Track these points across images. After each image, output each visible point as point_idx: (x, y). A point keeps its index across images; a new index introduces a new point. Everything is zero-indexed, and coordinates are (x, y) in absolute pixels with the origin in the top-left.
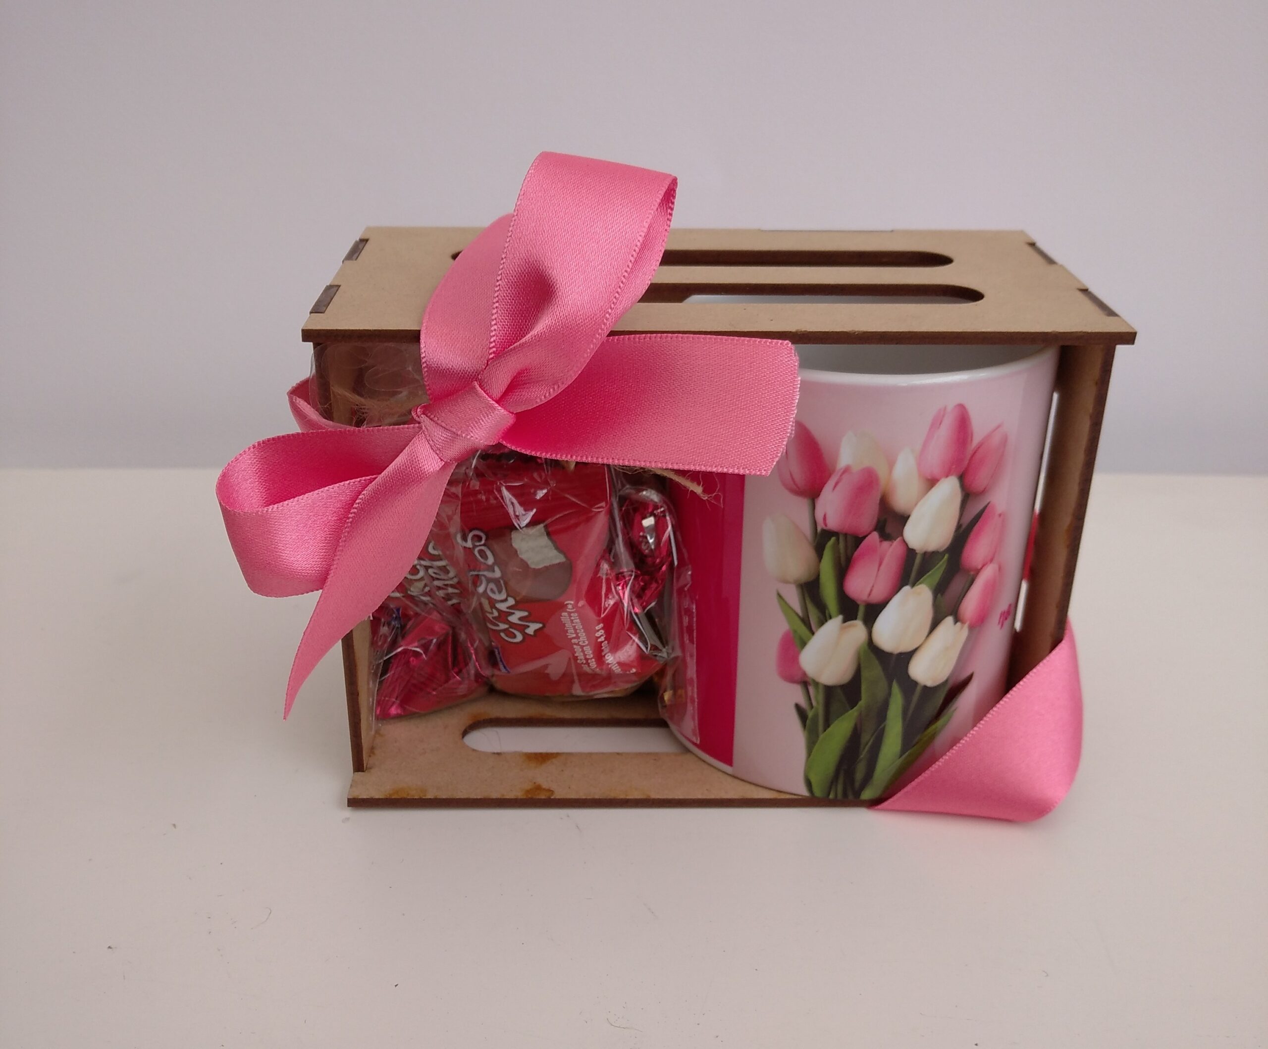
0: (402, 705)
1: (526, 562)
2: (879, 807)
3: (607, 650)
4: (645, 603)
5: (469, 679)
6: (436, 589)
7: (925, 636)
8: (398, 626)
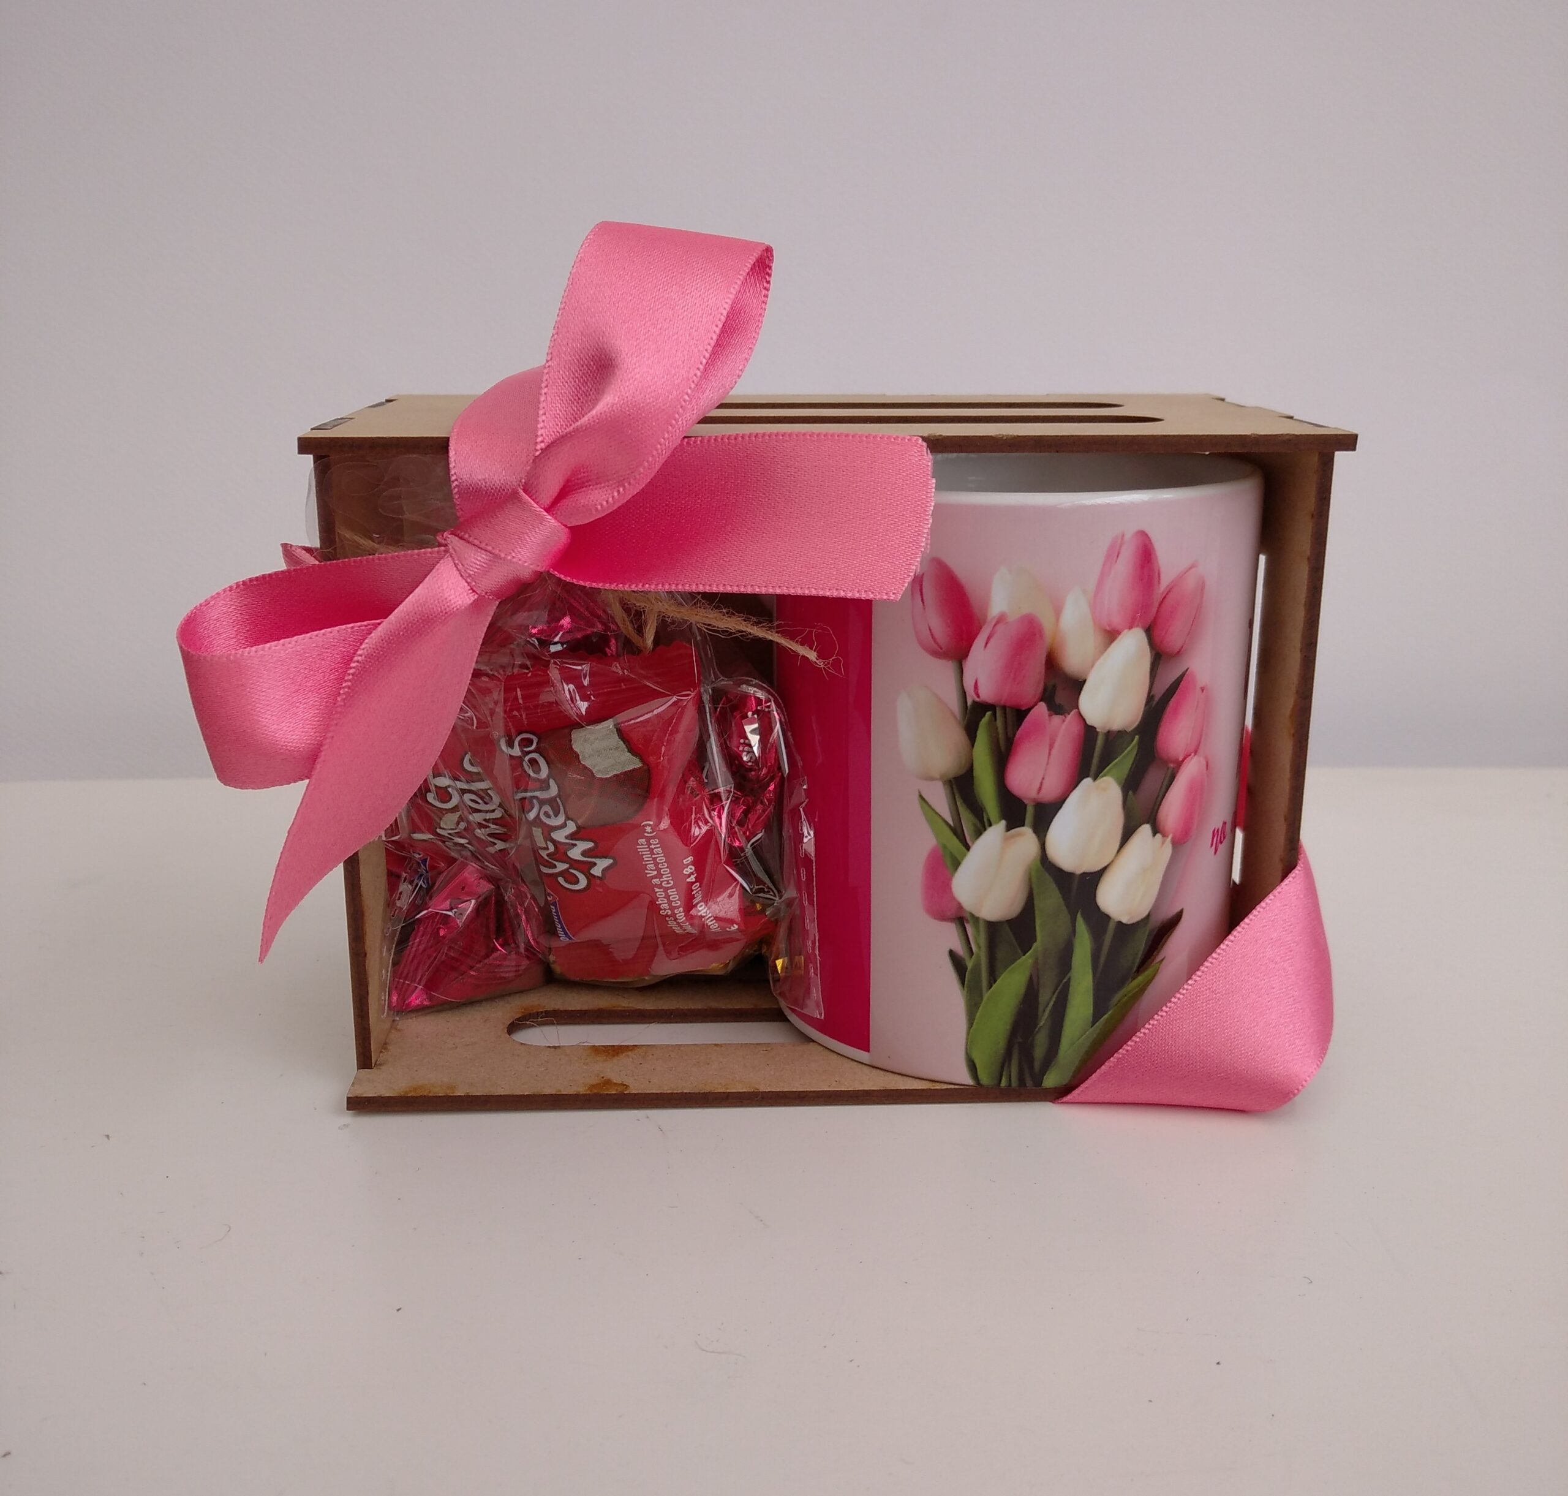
0: (431, 986)
1: (591, 771)
2: (1069, 1098)
3: (698, 897)
4: (748, 833)
5: (518, 953)
6: (475, 826)
7: (1116, 851)
8: (424, 886)
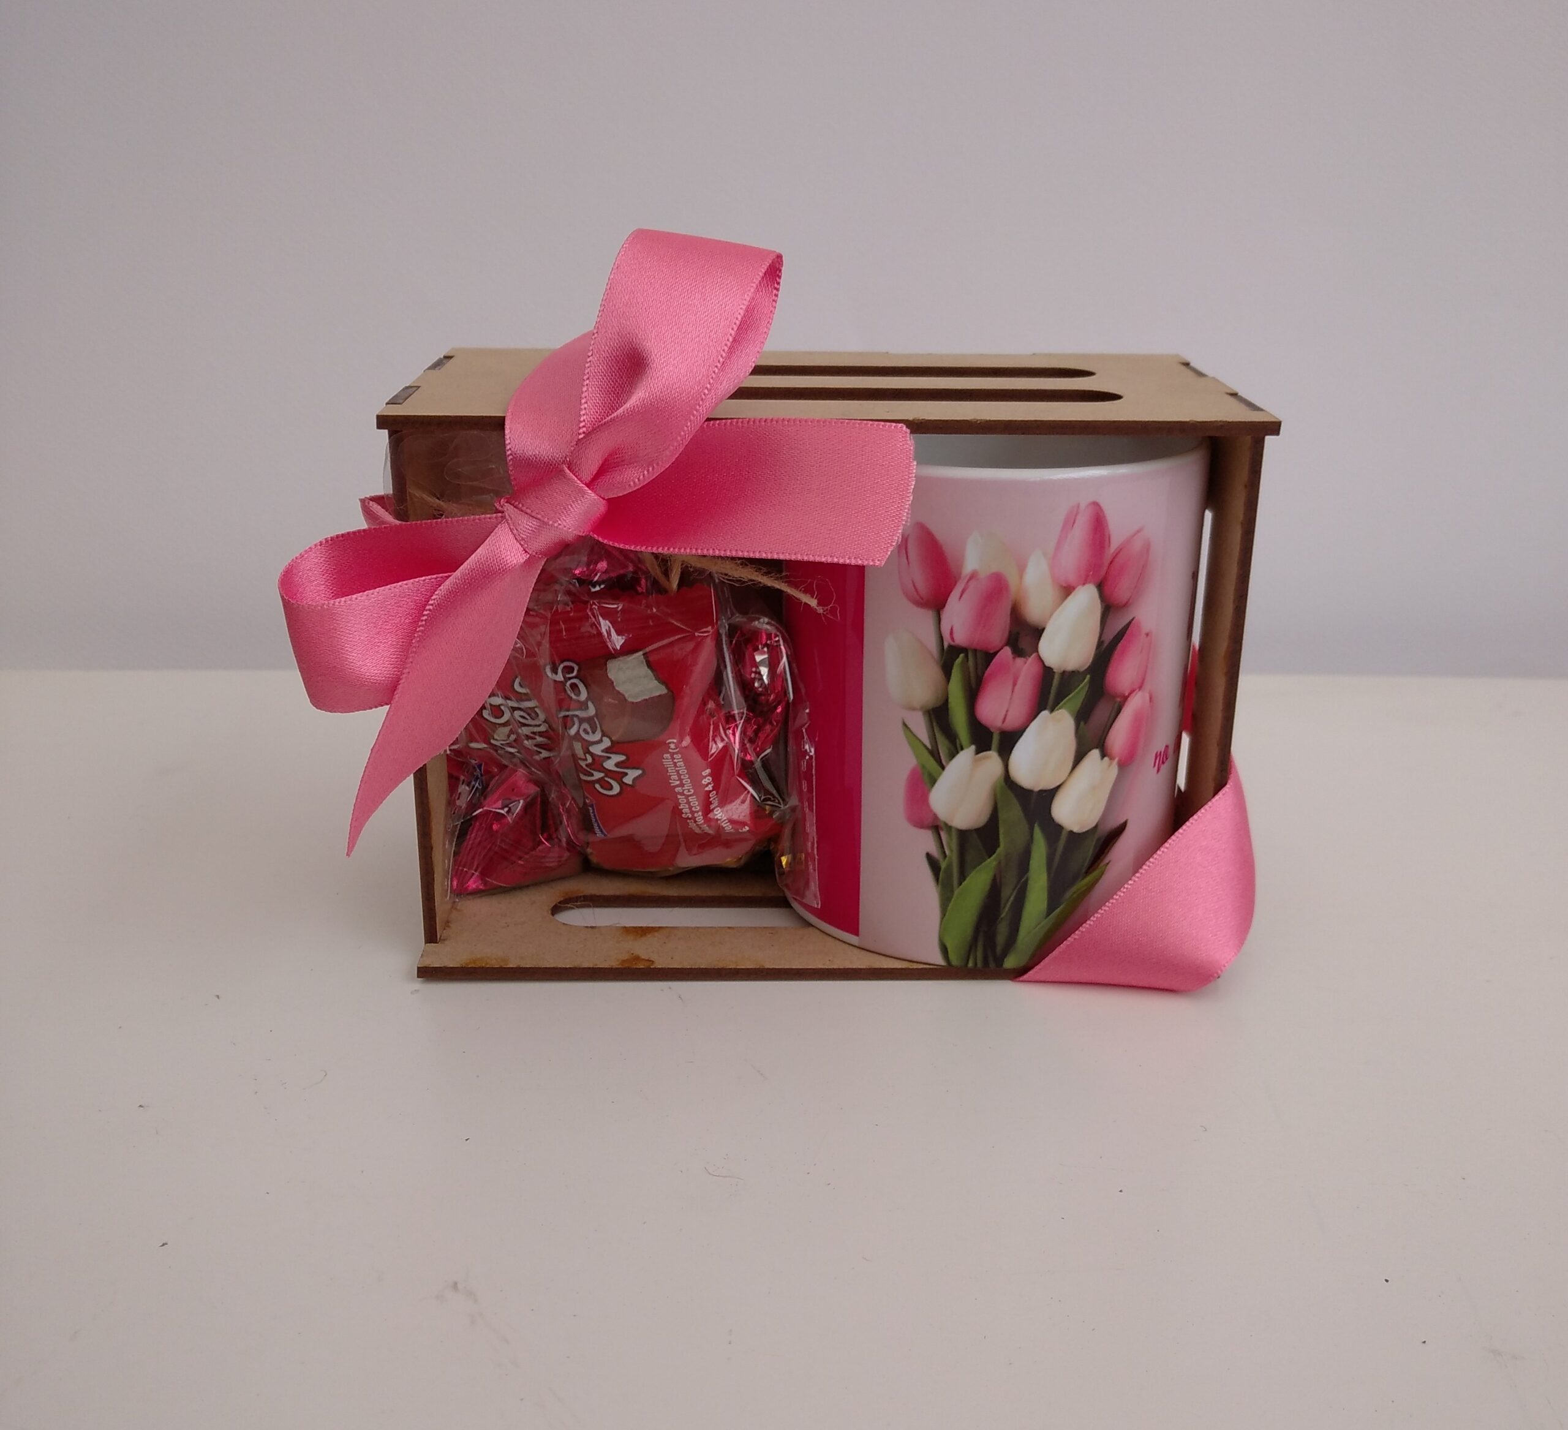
0: (483, 875)
1: (623, 695)
2: (1025, 977)
3: (715, 803)
4: (758, 749)
5: (560, 846)
6: (523, 737)
7: (1069, 771)
8: (479, 787)
